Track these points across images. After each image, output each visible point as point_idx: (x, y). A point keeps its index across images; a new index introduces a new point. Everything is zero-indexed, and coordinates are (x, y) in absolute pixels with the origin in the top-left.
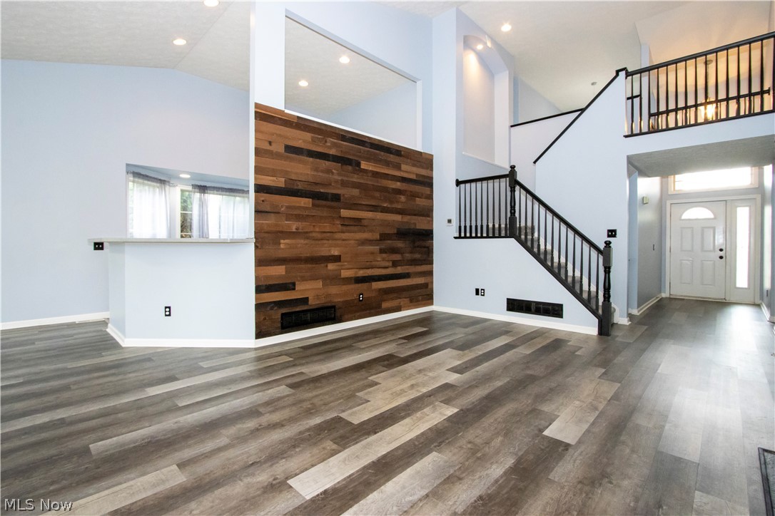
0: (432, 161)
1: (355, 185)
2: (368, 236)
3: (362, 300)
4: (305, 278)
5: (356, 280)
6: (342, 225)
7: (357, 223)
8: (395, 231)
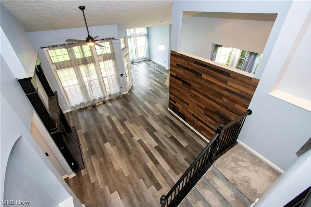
0: (257, 84)
1: (197, 83)
2: (200, 104)
3: (194, 122)
4: (178, 103)
5: (193, 115)
6: (191, 95)
7: (196, 97)
8: (215, 111)
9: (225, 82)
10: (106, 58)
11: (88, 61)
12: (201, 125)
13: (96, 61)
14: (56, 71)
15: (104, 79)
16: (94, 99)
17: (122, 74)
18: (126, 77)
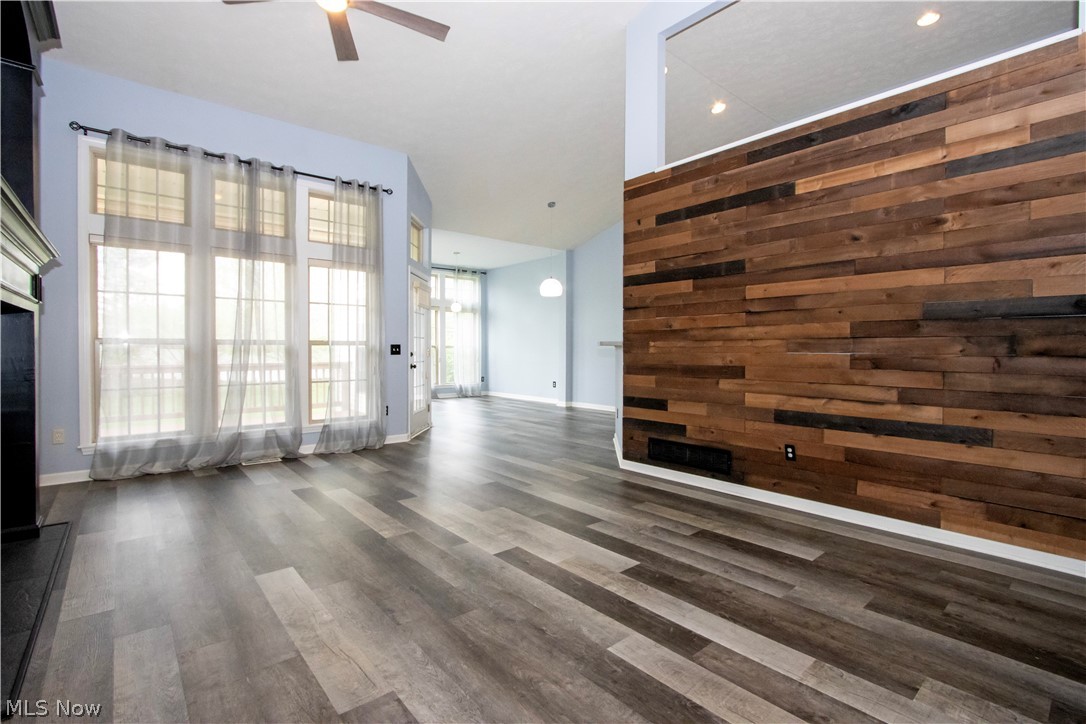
1: (778, 234)
2: (816, 328)
3: (794, 459)
4: (681, 399)
5: (781, 417)
6: (749, 313)
7: (786, 305)
8: (914, 313)
9: (935, 138)
10: (344, 260)
11: (267, 247)
12: (848, 451)
13: (299, 257)
14: (93, 247)
15: (313, 347)
16: (240, 434)
17: (399, 346)
18: (413, 367)
